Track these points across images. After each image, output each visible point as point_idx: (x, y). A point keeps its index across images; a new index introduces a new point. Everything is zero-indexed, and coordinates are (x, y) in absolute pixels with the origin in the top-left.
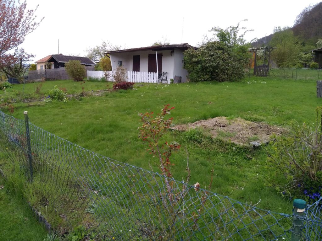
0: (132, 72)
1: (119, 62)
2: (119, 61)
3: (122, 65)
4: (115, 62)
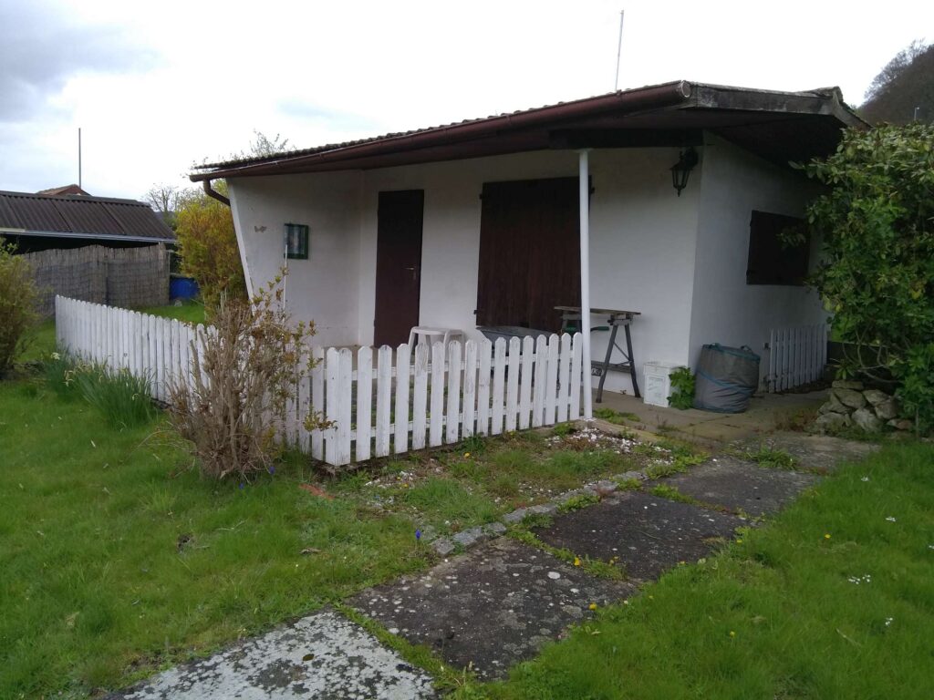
1: (290, 234)
2: (290, 226)
3: (312, 254)
4: (263, 229)
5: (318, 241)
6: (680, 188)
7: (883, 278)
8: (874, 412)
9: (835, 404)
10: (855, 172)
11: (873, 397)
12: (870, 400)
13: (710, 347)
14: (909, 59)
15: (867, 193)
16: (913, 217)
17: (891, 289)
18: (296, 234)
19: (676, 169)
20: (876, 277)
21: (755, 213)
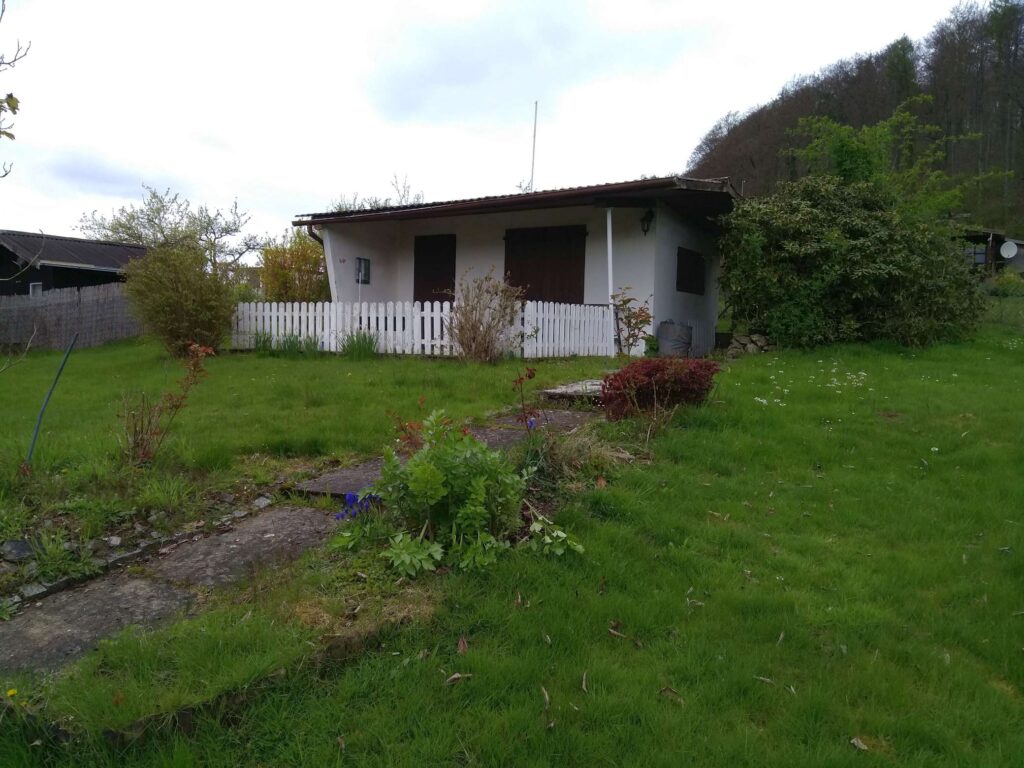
0: (408, 304)
1: (360, 263)
2: (359, 260)
3: (372, 281)
4: (344, 261)
5: (375, 272)
6: (645, 231)
7: (759, 273)
8: (756, 344)
9: (736, 344)
10: (744, 222)
11: (755, 337)
12: (754, 339)
13: (666, 322)
14: (725, 131)
15: (748, 231)
16: (770, 245)
17: (763, 279)
18: (363, 265)
19: (643, 220)
20: (755, 274)
21: (679, 248)
